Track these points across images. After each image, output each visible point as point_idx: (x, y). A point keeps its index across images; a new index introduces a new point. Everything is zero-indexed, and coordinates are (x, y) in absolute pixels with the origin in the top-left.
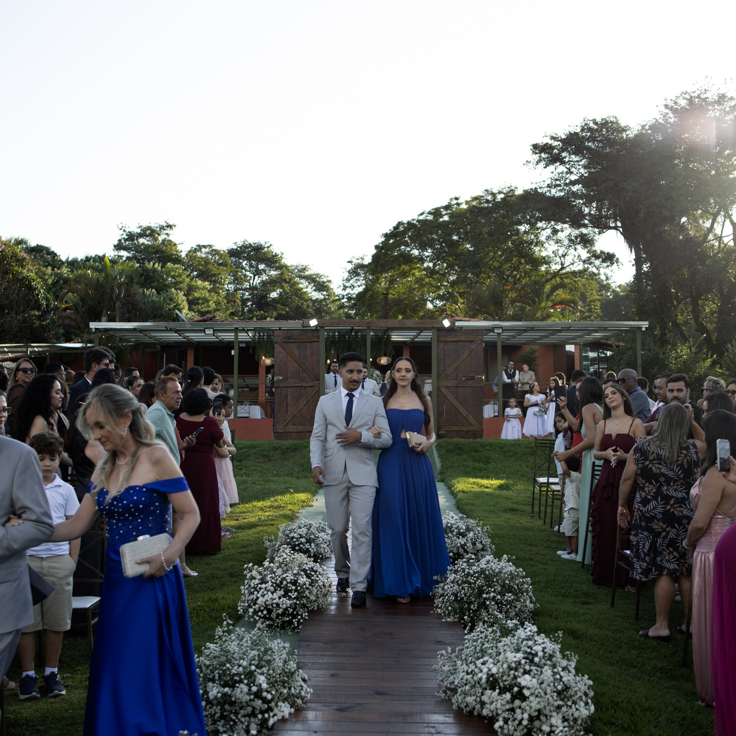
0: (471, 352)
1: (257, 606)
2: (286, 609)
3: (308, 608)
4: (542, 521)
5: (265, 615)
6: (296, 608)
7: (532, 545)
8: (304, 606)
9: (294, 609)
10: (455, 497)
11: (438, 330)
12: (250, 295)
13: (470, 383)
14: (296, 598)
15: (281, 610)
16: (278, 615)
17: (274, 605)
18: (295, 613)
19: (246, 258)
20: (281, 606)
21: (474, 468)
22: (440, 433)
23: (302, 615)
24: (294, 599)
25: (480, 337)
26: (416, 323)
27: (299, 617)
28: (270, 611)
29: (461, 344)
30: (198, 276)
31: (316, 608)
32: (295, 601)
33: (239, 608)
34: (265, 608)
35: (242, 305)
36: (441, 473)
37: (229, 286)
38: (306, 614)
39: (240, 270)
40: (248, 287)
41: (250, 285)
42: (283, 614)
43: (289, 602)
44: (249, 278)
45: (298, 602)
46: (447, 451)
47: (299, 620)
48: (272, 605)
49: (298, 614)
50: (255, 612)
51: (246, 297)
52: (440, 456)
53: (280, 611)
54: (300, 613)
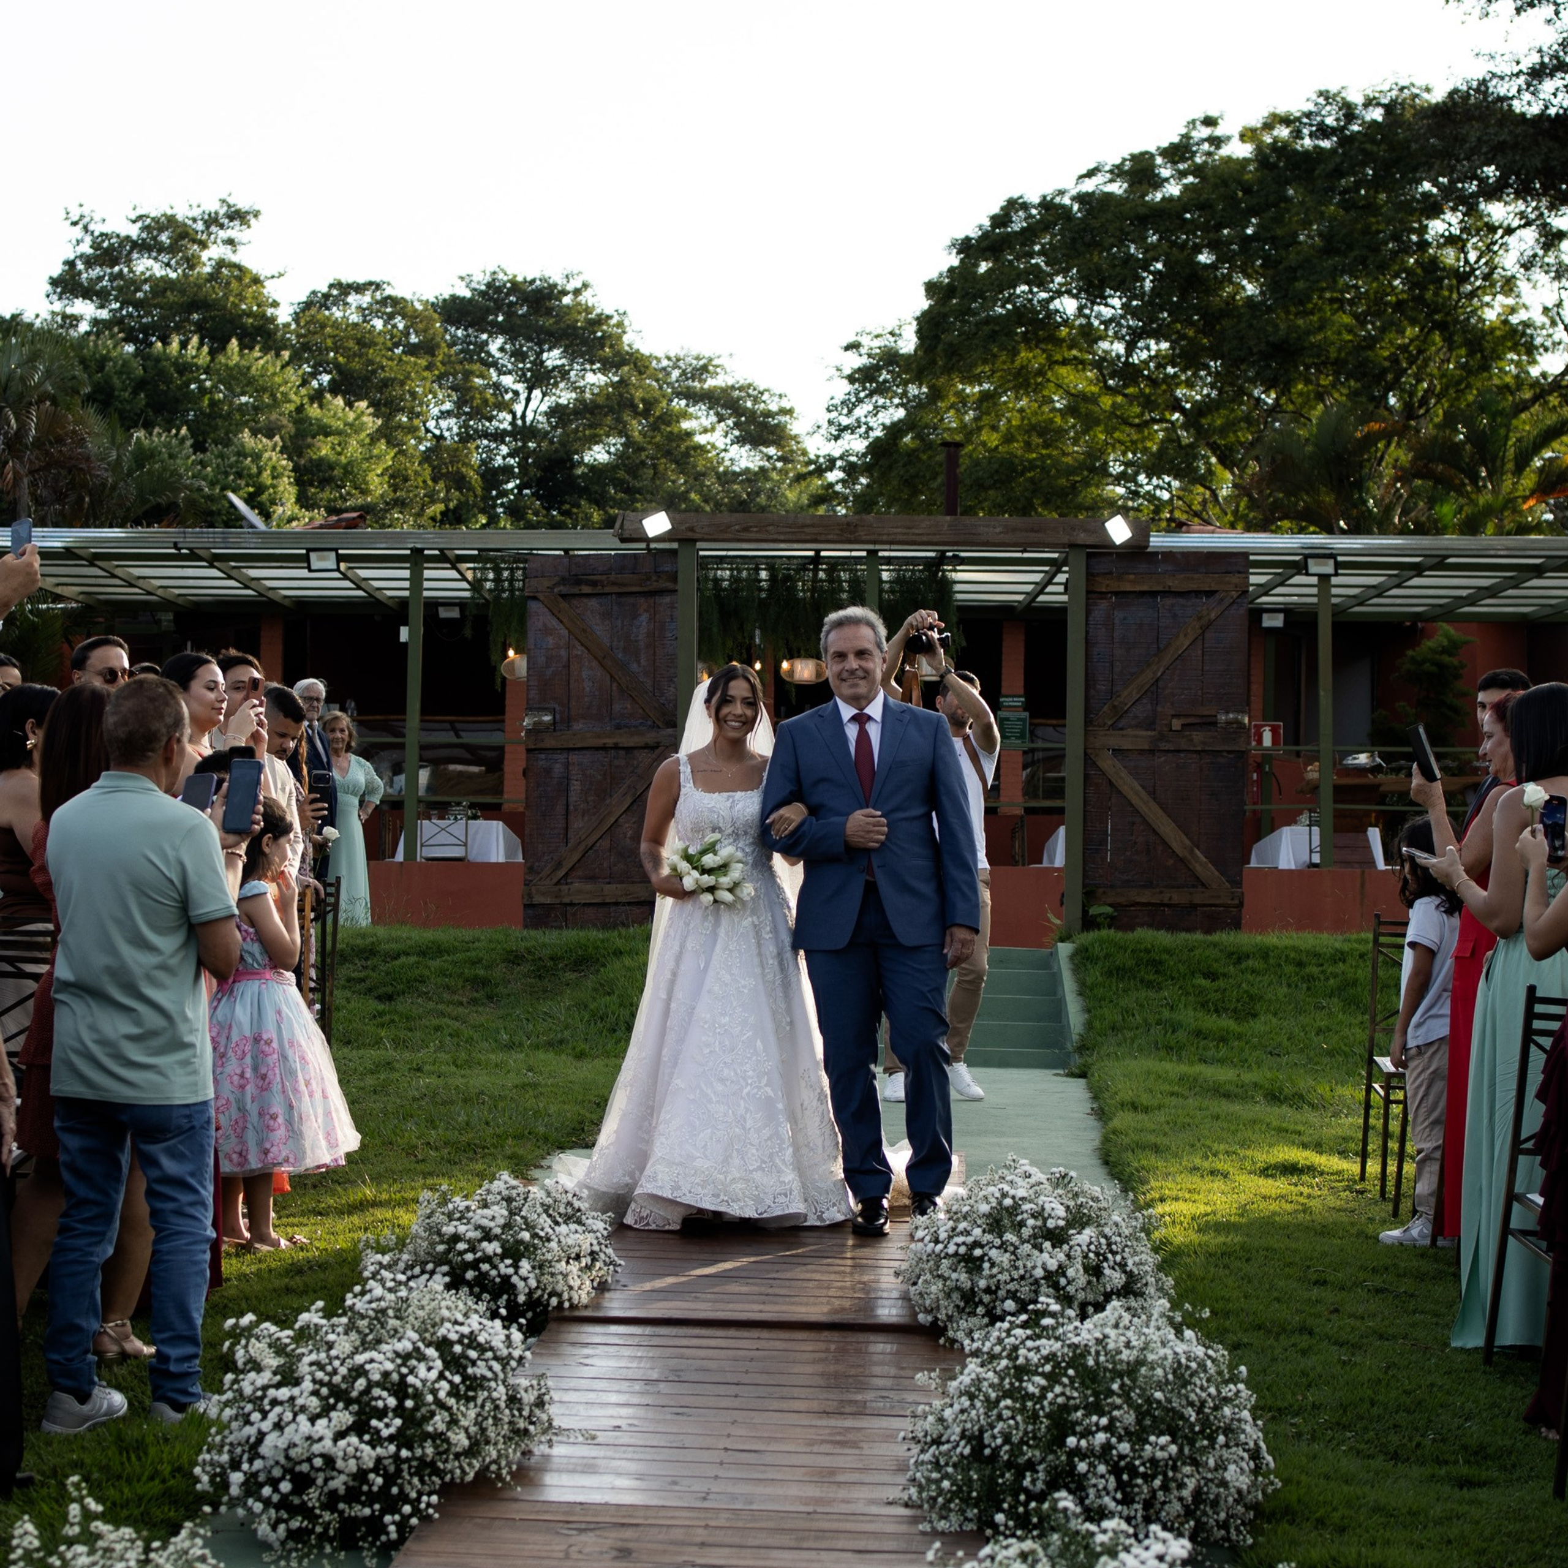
0: (1205, 629)
1: (258, 1464)
2: (361, 1475)
3: (440, 1473)
4: (1390, 1207)
5: (285, 1497)
6: (399, 1471)
7: (1324, 1283)
8: (426, 1468)
9: (390, 1479)
10: (1106, 1123)
11: (1089, 556)
12: (511, 455)
13: (1198, 737)
14: (400, 1438)
15: (343, 1478)
16: (331, 1500)
17: (318, 1462)
18: (395, 1490)
19: (497, 329)
20: (340, 1464)
21: (1199, 1033)
22: (1094, 910)
23: (418, 1500)
24: (391, 1439)
25: (1235, 579)
26: (1014, 530)
27: (407, 1509)
28: (302, 1482)
29: (1169, 601)
30: (335, 388)
31: (471, 1476)
32: (392, 1448)
33: (197, 1470)
34: (286, 1471)
35: (487, 489)
36: (1083, 1048)
37: (444, 424)
38: (434, 1499)
39: (476, 367)
40: (506, 425)
41: (513, 423)
42: (352, 1495)
43: (369, 1455)
44: (508, 396)
45: (404, 1453)
46: (1110, 974)
47: (406, 1518)
48: (309, 1460)
49: (404, 1498)
50: (252, 1486)
51: (499, 461)
52: (1084, 990)
53: (338, 1483)
54: (414, 1495)
